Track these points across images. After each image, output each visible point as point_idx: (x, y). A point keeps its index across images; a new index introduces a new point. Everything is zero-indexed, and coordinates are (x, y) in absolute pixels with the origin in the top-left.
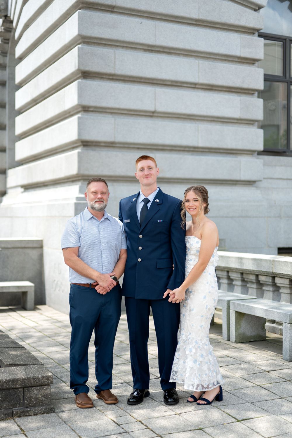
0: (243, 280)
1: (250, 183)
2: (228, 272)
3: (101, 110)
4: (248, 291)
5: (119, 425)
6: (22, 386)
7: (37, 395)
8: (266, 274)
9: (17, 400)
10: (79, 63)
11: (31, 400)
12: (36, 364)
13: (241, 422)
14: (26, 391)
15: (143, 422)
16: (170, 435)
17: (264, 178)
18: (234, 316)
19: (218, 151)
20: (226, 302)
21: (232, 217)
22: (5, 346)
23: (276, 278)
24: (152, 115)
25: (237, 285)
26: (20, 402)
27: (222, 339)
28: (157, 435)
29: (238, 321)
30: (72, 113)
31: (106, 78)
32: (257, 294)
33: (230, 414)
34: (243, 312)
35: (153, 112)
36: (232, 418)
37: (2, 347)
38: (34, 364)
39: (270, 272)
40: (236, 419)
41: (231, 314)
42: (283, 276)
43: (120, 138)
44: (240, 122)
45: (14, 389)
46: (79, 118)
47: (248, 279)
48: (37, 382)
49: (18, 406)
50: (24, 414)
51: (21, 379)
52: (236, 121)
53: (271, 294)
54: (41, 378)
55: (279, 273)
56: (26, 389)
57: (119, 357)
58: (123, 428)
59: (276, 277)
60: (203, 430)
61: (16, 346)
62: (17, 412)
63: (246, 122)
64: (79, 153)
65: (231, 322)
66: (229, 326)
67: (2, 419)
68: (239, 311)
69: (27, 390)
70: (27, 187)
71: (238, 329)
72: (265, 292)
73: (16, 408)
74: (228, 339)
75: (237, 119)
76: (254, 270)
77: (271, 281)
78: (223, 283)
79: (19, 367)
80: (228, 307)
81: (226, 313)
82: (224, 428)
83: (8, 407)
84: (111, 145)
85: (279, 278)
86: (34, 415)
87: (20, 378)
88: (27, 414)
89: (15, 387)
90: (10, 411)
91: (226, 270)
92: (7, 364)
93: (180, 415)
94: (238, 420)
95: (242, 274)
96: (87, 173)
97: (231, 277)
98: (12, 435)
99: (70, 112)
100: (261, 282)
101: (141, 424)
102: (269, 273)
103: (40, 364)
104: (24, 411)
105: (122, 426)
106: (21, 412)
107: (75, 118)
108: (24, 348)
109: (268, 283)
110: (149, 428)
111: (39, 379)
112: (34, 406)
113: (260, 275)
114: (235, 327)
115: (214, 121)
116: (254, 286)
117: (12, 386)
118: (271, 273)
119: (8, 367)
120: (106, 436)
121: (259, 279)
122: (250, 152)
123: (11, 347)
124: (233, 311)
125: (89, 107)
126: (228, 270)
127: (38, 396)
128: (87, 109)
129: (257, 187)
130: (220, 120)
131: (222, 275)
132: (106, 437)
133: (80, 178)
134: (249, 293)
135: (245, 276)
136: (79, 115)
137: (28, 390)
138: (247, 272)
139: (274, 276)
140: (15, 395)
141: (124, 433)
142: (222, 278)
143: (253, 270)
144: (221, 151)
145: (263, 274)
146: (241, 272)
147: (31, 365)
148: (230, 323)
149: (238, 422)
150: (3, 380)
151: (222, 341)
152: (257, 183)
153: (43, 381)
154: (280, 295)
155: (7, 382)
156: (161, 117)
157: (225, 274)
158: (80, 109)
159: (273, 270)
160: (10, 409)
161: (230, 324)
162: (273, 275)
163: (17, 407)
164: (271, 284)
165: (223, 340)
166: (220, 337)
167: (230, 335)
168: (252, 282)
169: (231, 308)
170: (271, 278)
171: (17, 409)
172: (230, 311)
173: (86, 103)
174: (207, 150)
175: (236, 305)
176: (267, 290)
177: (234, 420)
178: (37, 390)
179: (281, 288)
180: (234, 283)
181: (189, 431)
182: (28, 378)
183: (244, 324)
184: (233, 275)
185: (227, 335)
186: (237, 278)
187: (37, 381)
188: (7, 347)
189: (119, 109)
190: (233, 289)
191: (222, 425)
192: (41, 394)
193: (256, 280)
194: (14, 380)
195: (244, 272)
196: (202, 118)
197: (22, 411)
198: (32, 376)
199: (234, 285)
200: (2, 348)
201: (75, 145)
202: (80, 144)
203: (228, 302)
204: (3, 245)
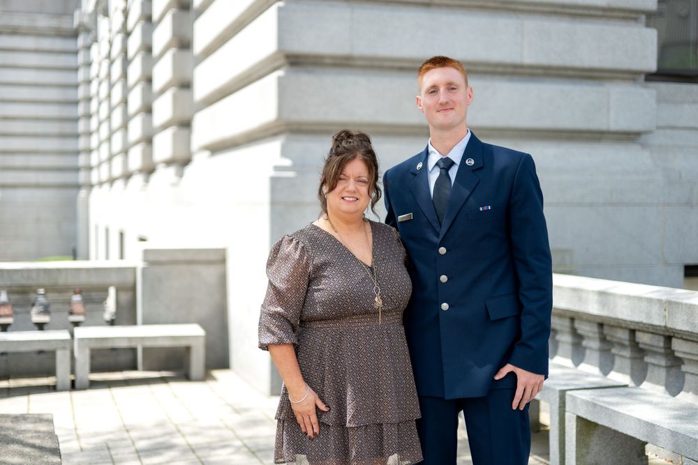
0: (603, 339)
1: (628, 137)
2: (572, 320)
4: (613, 362)
8: (651, 330)
17: (659, 128)
18: (575, 426)
19: (563, 72)
20: (558, 394)
21: (591, 205)
23: (674, 341)
25: (591, 349)
29: (582, 437)
32: (632, 369)
34: (593, 421)
39: (660, 326)
41: (567, 421)
42: (689, 336)
43: (362, 48)
44: (609, 14)
46: (280, 9)
47: (612, 336)
52: (600, 13)
53: (662, 373)
55: (681, 330)
59: (674, 336)
63: (622, 14)
64: (280, 79)
65: (567, 439)
68: (585, 416)
71: (582, 455)
72: (650, 368)
75: (604, 9)
76: (625, 321)
77: (662, 344)
78: (563, 342)
80: (562, 405)
81: (557, 419)
84: (344, 63)
85: (680, 341)
91: (568, 314)
95: (601, 325)
96: (295, 117)
97: (580, 332)
100: (641, 346)
102: (659, 328)
107: (274, 10)
109: (655, 349)
113: (639, 331)
114: (576, 451)
115: (555, 13)
116: (627, 353)
118: (663, 329)
121: (637, 340)
122: (630, 76)
124: (572, 415)
126: (572, 316)
129: (644, 146)
130: (567, 11)
131: (562, 326)
133: (284, 129)
134: (616, 366)
135: (606, 330)
136: (281, 4)
138: (612, 323)
139: (669, 336)
142: (562, 332)
143: (623, 320)
144: (570, 73)
145: (645, 330)
146: (599, 321)
152: (643, 137)
154: (684, 377)
157: (567, 323)
159: (666, 323)
161: (566, 443)
162: (667, 334)
164: (663, 351)
168: (622, 345)
169: (567, 409)
170: (662, 339)
172: (566, 414)
174: (541, 71)
175: (579, 402)
176: (654, 365)
179: (685, 362)
180: (584, 343)
183: (596, 444)
184: (583, 328)
186: (591, 335)
190: (584, 355)
193: (630, 341)
195: (605, 322)
196: (532, 8)
199: (585, 348)
201: (277, 64)
202: (282, 61)
203: (563, 394)
204: (152, 258)
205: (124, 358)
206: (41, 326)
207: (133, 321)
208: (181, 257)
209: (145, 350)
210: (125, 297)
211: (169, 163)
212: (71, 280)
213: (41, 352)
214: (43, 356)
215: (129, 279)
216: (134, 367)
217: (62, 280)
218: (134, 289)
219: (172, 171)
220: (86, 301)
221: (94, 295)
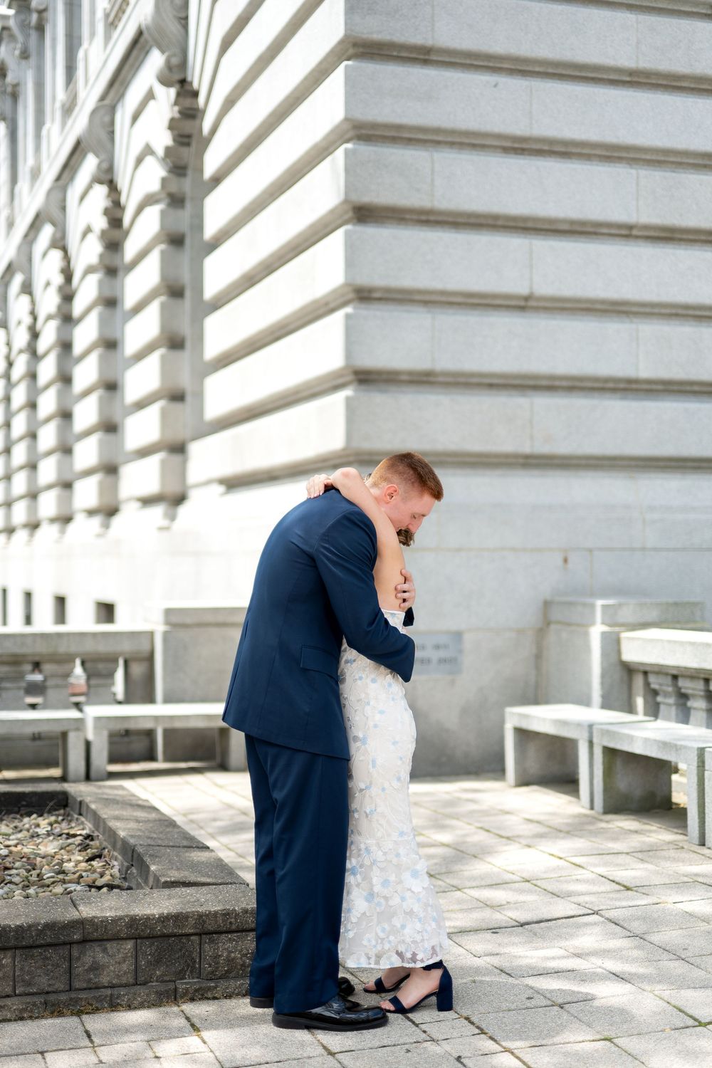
3: (399, 296)
5: (417, 1025)
6: (198, 931)
7: (233, 952)
9: (186, 961)
10: (347, 187)
11: (218, 963)
12: (231, 883)
13: (708, 1026)
14: (206, 943)
15: (473, 1019)
16: (533, 1049)
20: (696, 752)
22: (166, 843)
24: (524, 304)
26: (194, 967)
27: (686, 841)
28: (505, 1048)
30: (332, 306)
31: (412, 220)
33: (682, 1008)
35: (527, 298)
36: (686, 1017)
37: (158, 846)
38: (227, 884)
40: (695, 1020)
41: (706, 781)
43: (445, 362)
45: (180, 935)
46: (348, 317)
48: (231, 923)
49: (189, 975)
50: (203, 995)
51: (194, 915)
54: (241, 914)
56: (206, 938)
57: (435, 878)
58: (425, 1032)
60: (612, 1042)
61: (192, 844)
62: (187, 989)
64: (348, 399)
66: (704, 809)
67: (153, 1005)
69: (209, 939)
70: (233, 484)
73: (185, 981)
74: (700, 841)
78: (695, 709)
79: (193, 888)
80: (700, 764)
81: (695, 779)
82: (665, 1039)
83: (165, 978)
84: (423, 380)
86: (226, 998)
87: (193, 912)
88: (210, 995)
89: (180, 932)
90: (171, 986)
91: (702, 676)
92: (166, 882)
93: (562, 1008)
94: (700, 1022)
96: (366, 445)
98: (171, 1038)
99: (327, 304)
101: (469, 1024)
103: (241, 883)
104: (200, 989)
105: (423, 1027)
106: (196, 990)
107: (339, 316)
108: (208, 848)
110: (485, 1033)
111: (237, 915)
112: (225, 976)
117: (175, 931)
119: (169, 887)
120: (385, 1046)
123: (179, 847)
125: (371, 290)
126: (707, 676)
127: (233, 955)
128: (366, 295)
131: (693, 689)
132: (385, 1048)
133: (351, 459)
136: (349, 310)
137: (212, 941)
140: (181, 950)
141: (427, 1041)
142: (694, 696)
147: (221, 884)
148: (704, 803)
149: (699, 1026)
150: (154, 915)
151: (685, 847)
153: (246, 921)
155: (164, 919)
156: (546, 309)
157: (700, 685)
158: (351, 296)
160: (170, 981)
161: (706, 804)
163: (186, 978)
165: (690, 843)
166: (681, 837)
167: (706, 832)
169: (707, 767)
171: (186, 983)
172: (706, 772)
173: (365, 280)
174: (660, 387)
177: (691, 1022)
178: (230, 940)
181: (580, 1042)
182: (210, 912)
185: (700, 831)
187: (233, 920)
188: (168, 846)
189: (443, 293)
191: (661, 1031)
192: (240, 952)
194: (178, 916)
196: (648, 310)
197: (197, 987)
198: (219, 908)
200: (157, 848)
201: (340, 381)
202: (350, 377)
203: (701, 752)
204: (174, 619)
205: (139, 745)
206: (33, 707)
207: (150, 698)
208: (209, 618)
209: (167, 733)
210: (137, 670)
211: (147, 501)
212: (73, 649)
213: (36, 737)
214: (38, 743)
215: (145, 647)
216: (151, 757)
217: (62, 649)
218: (150, 659)
219: (158, 511)
220: (90, 675)
221: (101, 666)
